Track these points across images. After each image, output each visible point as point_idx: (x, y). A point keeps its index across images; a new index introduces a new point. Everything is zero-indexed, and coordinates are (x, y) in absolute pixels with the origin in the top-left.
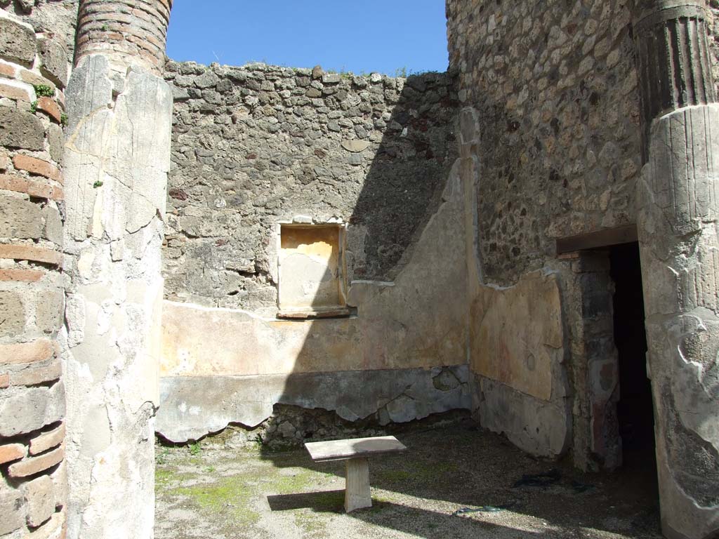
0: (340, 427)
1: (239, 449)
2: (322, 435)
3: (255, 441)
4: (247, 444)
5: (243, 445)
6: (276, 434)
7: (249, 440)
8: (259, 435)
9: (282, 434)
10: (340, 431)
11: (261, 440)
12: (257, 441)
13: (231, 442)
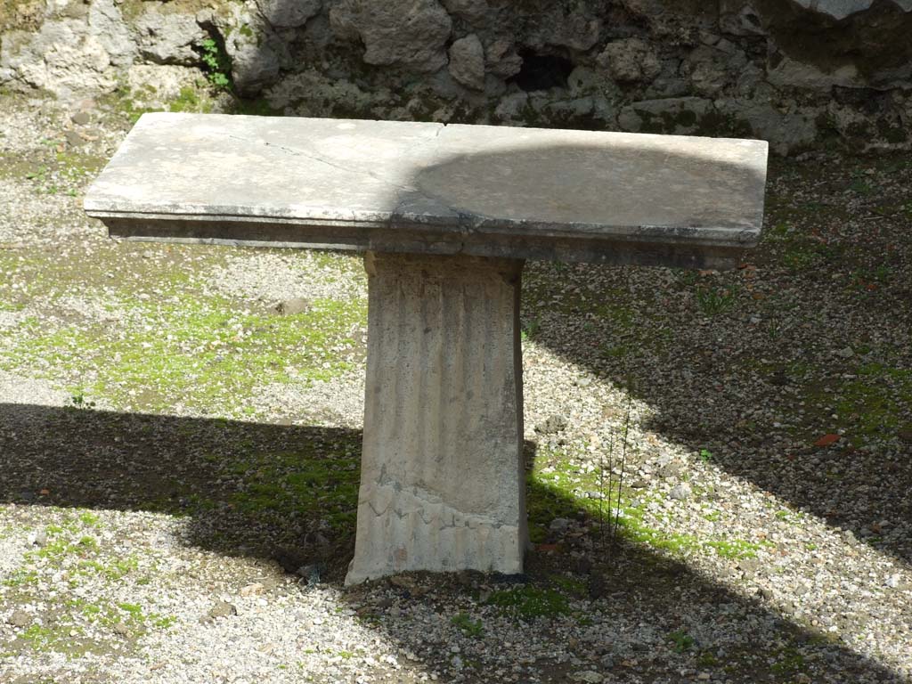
0: (753, 47)
1: (83, 104)
2: (624, 84)
3: (190, 63)
4: (137, 75)
5: (111, 84)
6: (320, 36)
7: (148, 57)
8: (209, 27)
9: (360, 44)
10: (751, 70)
11: (226, 64)
12: (204, 67)
13: (38, 56)
